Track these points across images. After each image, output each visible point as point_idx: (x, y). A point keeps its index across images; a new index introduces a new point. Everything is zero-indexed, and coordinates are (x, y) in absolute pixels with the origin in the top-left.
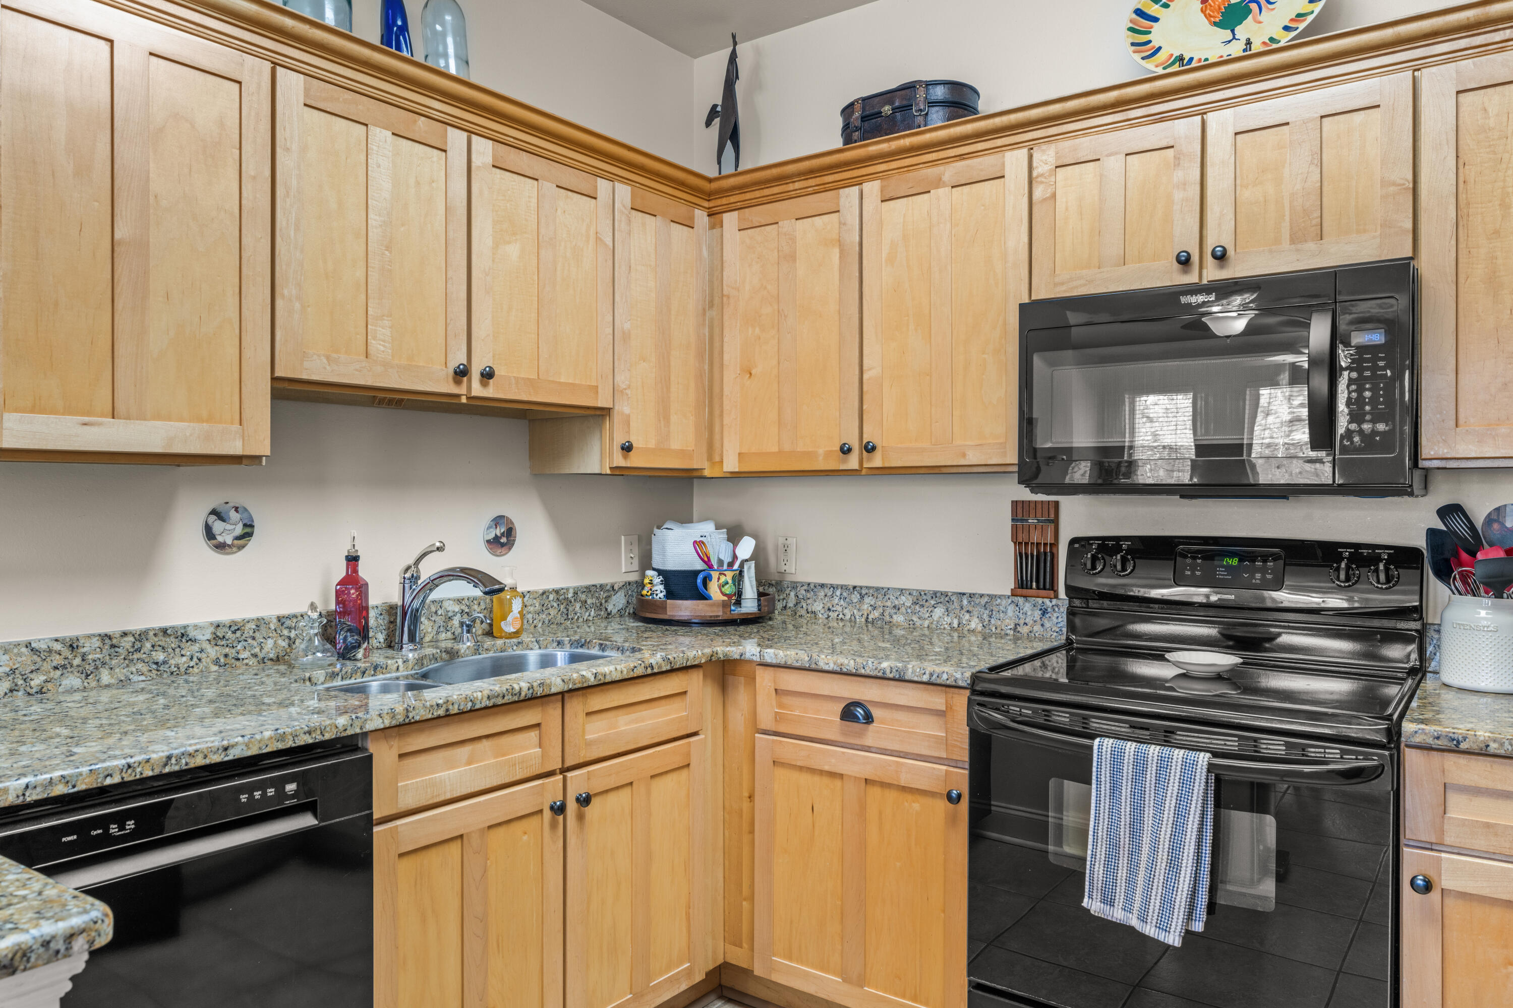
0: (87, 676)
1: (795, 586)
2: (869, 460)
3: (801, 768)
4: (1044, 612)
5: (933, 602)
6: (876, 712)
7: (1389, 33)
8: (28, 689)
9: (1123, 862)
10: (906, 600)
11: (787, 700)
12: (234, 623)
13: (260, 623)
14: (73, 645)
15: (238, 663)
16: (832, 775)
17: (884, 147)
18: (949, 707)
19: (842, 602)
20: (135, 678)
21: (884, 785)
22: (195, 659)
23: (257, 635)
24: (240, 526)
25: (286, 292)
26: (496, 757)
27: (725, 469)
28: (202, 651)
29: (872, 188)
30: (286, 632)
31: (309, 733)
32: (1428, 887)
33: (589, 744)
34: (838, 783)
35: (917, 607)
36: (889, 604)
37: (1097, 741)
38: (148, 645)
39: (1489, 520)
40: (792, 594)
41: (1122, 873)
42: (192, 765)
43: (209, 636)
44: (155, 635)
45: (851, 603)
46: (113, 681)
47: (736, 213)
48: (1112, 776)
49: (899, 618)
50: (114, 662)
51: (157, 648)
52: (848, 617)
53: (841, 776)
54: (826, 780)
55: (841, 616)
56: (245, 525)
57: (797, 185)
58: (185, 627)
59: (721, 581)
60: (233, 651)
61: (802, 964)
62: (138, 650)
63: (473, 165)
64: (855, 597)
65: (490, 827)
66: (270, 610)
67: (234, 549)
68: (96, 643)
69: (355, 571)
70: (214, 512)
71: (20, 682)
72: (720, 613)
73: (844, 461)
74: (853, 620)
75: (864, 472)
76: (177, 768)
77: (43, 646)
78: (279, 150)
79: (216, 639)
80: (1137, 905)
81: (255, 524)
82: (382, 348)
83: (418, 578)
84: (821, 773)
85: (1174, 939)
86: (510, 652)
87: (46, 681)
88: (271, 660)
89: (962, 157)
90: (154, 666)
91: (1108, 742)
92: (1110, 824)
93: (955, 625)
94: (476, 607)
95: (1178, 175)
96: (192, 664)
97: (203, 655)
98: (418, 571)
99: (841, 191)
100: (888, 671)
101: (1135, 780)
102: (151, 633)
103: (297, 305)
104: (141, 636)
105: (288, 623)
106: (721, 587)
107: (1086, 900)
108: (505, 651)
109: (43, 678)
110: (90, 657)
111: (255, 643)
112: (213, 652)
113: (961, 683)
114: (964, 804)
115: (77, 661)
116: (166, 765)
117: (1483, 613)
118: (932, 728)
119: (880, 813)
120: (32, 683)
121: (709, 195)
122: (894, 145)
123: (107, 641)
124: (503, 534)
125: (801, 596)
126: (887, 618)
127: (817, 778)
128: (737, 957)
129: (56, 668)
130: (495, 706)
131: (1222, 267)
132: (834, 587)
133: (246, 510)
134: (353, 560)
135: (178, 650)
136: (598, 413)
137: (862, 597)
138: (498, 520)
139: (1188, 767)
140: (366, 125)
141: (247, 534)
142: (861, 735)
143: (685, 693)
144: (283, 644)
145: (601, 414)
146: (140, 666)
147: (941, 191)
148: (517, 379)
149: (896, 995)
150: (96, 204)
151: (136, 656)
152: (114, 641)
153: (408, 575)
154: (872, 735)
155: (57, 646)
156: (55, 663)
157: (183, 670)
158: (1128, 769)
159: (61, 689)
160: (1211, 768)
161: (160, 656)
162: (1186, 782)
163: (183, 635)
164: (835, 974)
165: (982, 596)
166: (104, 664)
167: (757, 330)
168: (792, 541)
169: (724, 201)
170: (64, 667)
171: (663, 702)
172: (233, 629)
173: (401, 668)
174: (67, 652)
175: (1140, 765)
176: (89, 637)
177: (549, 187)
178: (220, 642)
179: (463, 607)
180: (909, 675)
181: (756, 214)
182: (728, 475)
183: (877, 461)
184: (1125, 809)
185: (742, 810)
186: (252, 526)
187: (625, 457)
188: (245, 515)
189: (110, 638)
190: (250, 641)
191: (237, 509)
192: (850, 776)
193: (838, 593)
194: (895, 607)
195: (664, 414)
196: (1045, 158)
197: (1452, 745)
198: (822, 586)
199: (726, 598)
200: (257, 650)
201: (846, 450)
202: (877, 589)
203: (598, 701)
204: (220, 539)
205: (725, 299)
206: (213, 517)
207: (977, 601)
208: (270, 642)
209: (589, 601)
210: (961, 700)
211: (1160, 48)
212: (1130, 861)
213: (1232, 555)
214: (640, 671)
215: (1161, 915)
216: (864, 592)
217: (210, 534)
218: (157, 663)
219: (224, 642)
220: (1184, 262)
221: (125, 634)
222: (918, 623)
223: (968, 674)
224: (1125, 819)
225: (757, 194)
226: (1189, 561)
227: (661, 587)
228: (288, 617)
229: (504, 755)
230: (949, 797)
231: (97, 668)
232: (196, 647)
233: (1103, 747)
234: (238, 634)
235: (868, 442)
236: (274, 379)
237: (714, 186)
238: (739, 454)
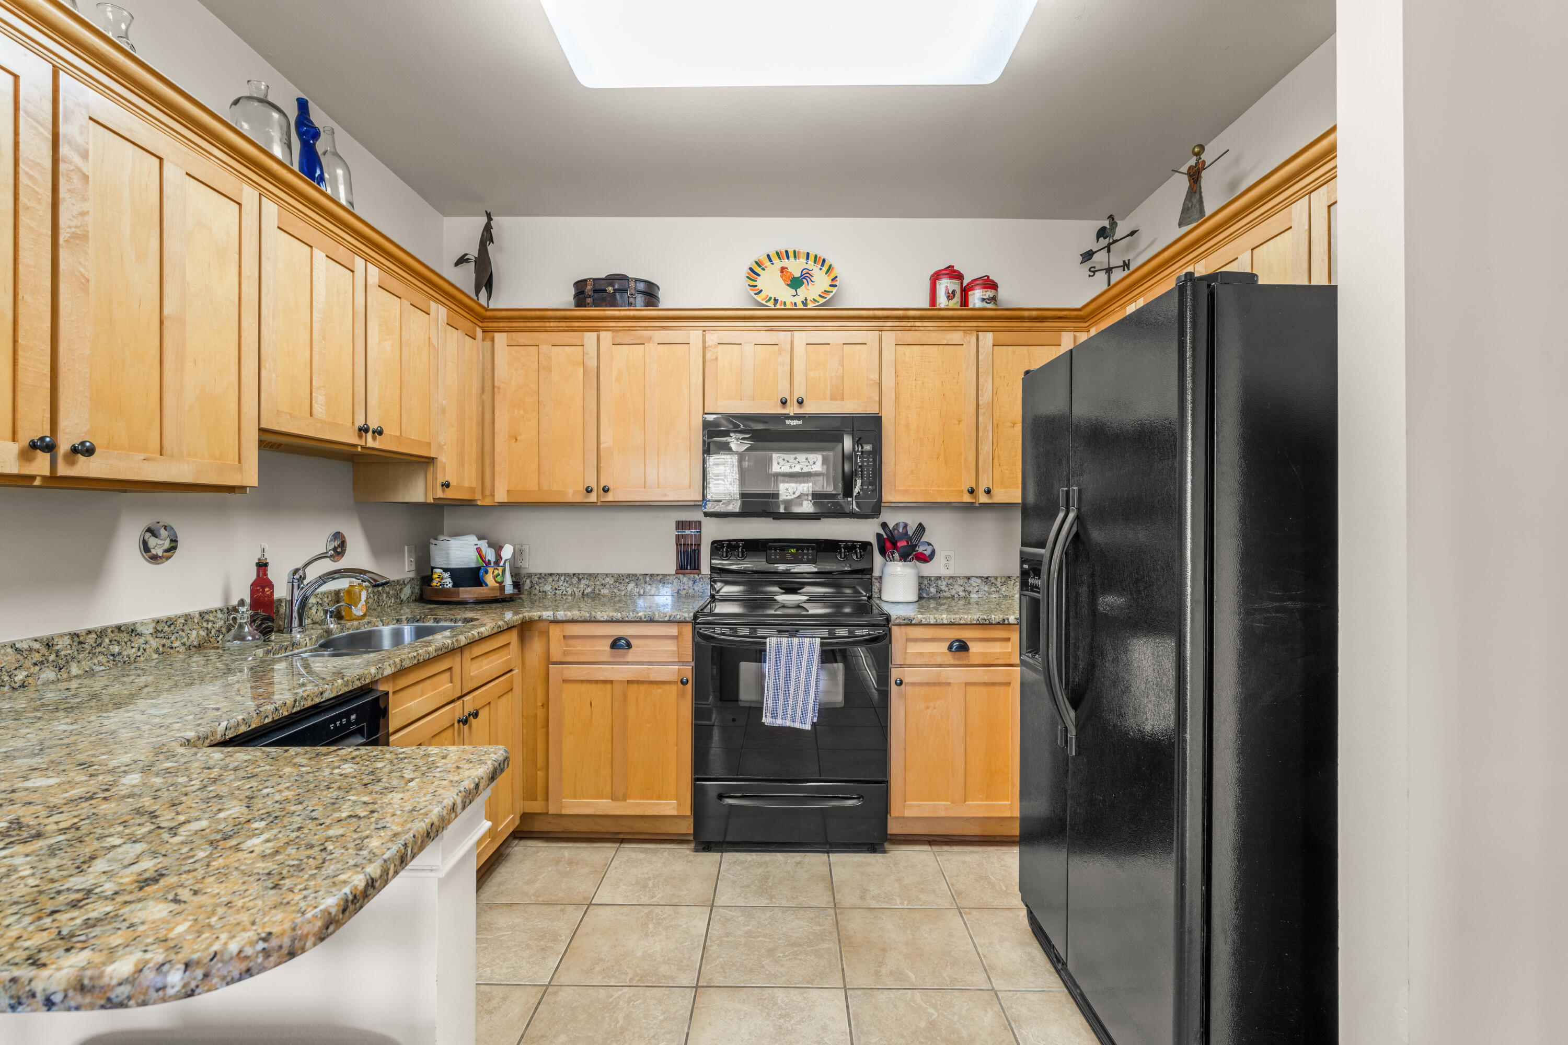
0: (61, 669)
1: (530, 576)
2: (604, 497)
3: (582, 682)
4: (694, 582)
5: (627, 580)
6: (633, 642)
7: (871, 313)
8: (13, 685)
9: (781, 697)
10: (610, 580)
11: (571, 642)
12: (170, 619)
13: (188, 618)
14: (49, 644)
15: (172, 651)
16: (604, 682)
17: (617, 313)
18: (680, 633)
19: (565, 584)
20: (97, 668)
21: (639, 682)
22: (141, 650)
23: (186, 628)
24: (168, 541)
25: (267, 365)
26: (433, 691)
27: (496, 500)
28: (146, 643)
29: (606, 336)
30: (205, 624)
31: (359, 679)
32: (901, 683)
33: (472, 678)
34: (609, 686)
35: (617, 584)
36: (598, 583)
37: (768, 640)
38: (107, 640)
40: (528, 581)
41: (781, 702)
43: (151, 631)
44: (112, 632)
45: (572, 584)
46: (80, 672)
47: (505, 334)
48: (776, 655)
49: (605, 591)
50: (81, 656)
51: (114, 642)
52: (570, 593)
53: (611, 682)
54: (600, 686)
55: (564, 592)
56: (172, 541)
57: (552, 324)
58: (134, 624)
59: (495, 574)
60: (169, 641)
61: (584, 798)
62: (100, 645)
63: (368, 284)
64: (575, 580)
65: (433, 737)
66: (194, 608)
67: (164, 560)
68: (67, 640)
69: (266, 574)
70: (149, 530)
71: (6, 678)
72: (498, 594)
73: (586, 497)
74: (573, 594)
75: (599, 504)
77: (25, 646)
78: (263, 258)
79: (156, 632)
80: (789, 716)
81: (179, 539)
82: (320, 410)
83: (304, 578)
84: (597, 682)
85: (808, 727)
86: (363, 630)
87: (27, 676)
88: (195, 647)
89: (663, 328)
90: (112, 658)
91: (774, 640)
92: (775, 679)
93: (642, 593)
94: (326, 599)
95: (780, 359)
96: (139, 654)
97: (148, 646)
98: (305, 574)
99: (585, 334)
100: (643, 617)
101: (787, 656)
102: (109, 630)
103: (274, 375)
104: (101, 633)
105: (207, 617)
106: (495, 577)
107: (764, 718)
108: (359, 629)
109: (25, 673)
110: (63, 653)
111: (184, 634)
112: (154, 643)
113: (688, 619)
114: (689, 686)
115: (52, 657)
117: (899, 569)
118: (671, 646)
119: (637, 699)
120: (16, 679)
121: (483, 319)
122: (623, 313)
123: (76, 639)
124: (339, 546)
125: (534, 582)
126: (597, 592)
127: (594, 686)
128: (536, 807)
129: (35, 664)
130: (438, 656)
131: (800, 407)
132: (559, 575)
133: (172, 528)
134: (262, 566)
135: (129, 643)
136: (427, 460)
137: (580, 580)
138: (337, 535)
139: (811, 646)
140: (311, 247)
141: (172, 549)
142: (623, 656)
143: (509, 644)
144: (203, 633)
145: (428, 462)
146: (101, 658)
147: (651, 345)
148: (390, 435)
149: (647, 799)
150: (150, 286)
151: (97, 650)
152: (81, 638)
153: (297, 576)
154: (631, 655)
155: (37, 646)
156: (34, 660)
157: (132, 659)
158: (784, 651)
159: (39, 683)
160: (822, 645)
161: (116, 649)
162: (811, 653)
163: (132, 631)
164: (607, 798)
165: (658, 575)
166: (73, 658)
167: (522, 412)
168: (526, 547)
169: (495, 324)
170: (42, 663)
171: (500, 650)
172: (168, 624)
173: (308, 644)
174: (44, 650)
175: (790, 648)
176: (62, 636)
177: (406, 304)
178: (160, 635)
179: (318, 600)
181: (522, 338)
182: (497, 504)
183: (610, 497)
184: (783, 670)
185: (536, 715)
186: (176, 541)
187: (443, 491)
188: (172, 532)
189: (78, 636)
190: (180, 633)
191: (165, 527)
192: (617, 681)
193: (562, 578)
194: (602, 585)
195: (461, 463)
196: (712, 338)
197: (909, 622)
198: (551, 575)
199: (498, 585)
200: (185, 640)
201: (589, 491)
202: (590, 575)
204: (154, 552)
205: (496, 389)
206: (148, 534)
207: (655, 578)
208: (194, 632)
209: (391, 592)
210: (688, 630)
211: (761, 291)
212: (784, 695)
213: (793, 547)
215: (802, 717)
216: (581, 577)
217: (146, 548)
218: (113, 655)
219: (162, 635)
220: (784, 403)
221: (89, 632)
222: (618, 593)
223: (692, 614)
224: (782, 676)
225: (522, 324)
226: (773, 551)
227: (450, 580)
228: (207, 613)
229: (436, 689)
230: (682, 682)
231: (67, 662)
232: (142, 640)
233: (772, 642)
234: (172, 627)
237: (489, 314)
238: (508, 491)
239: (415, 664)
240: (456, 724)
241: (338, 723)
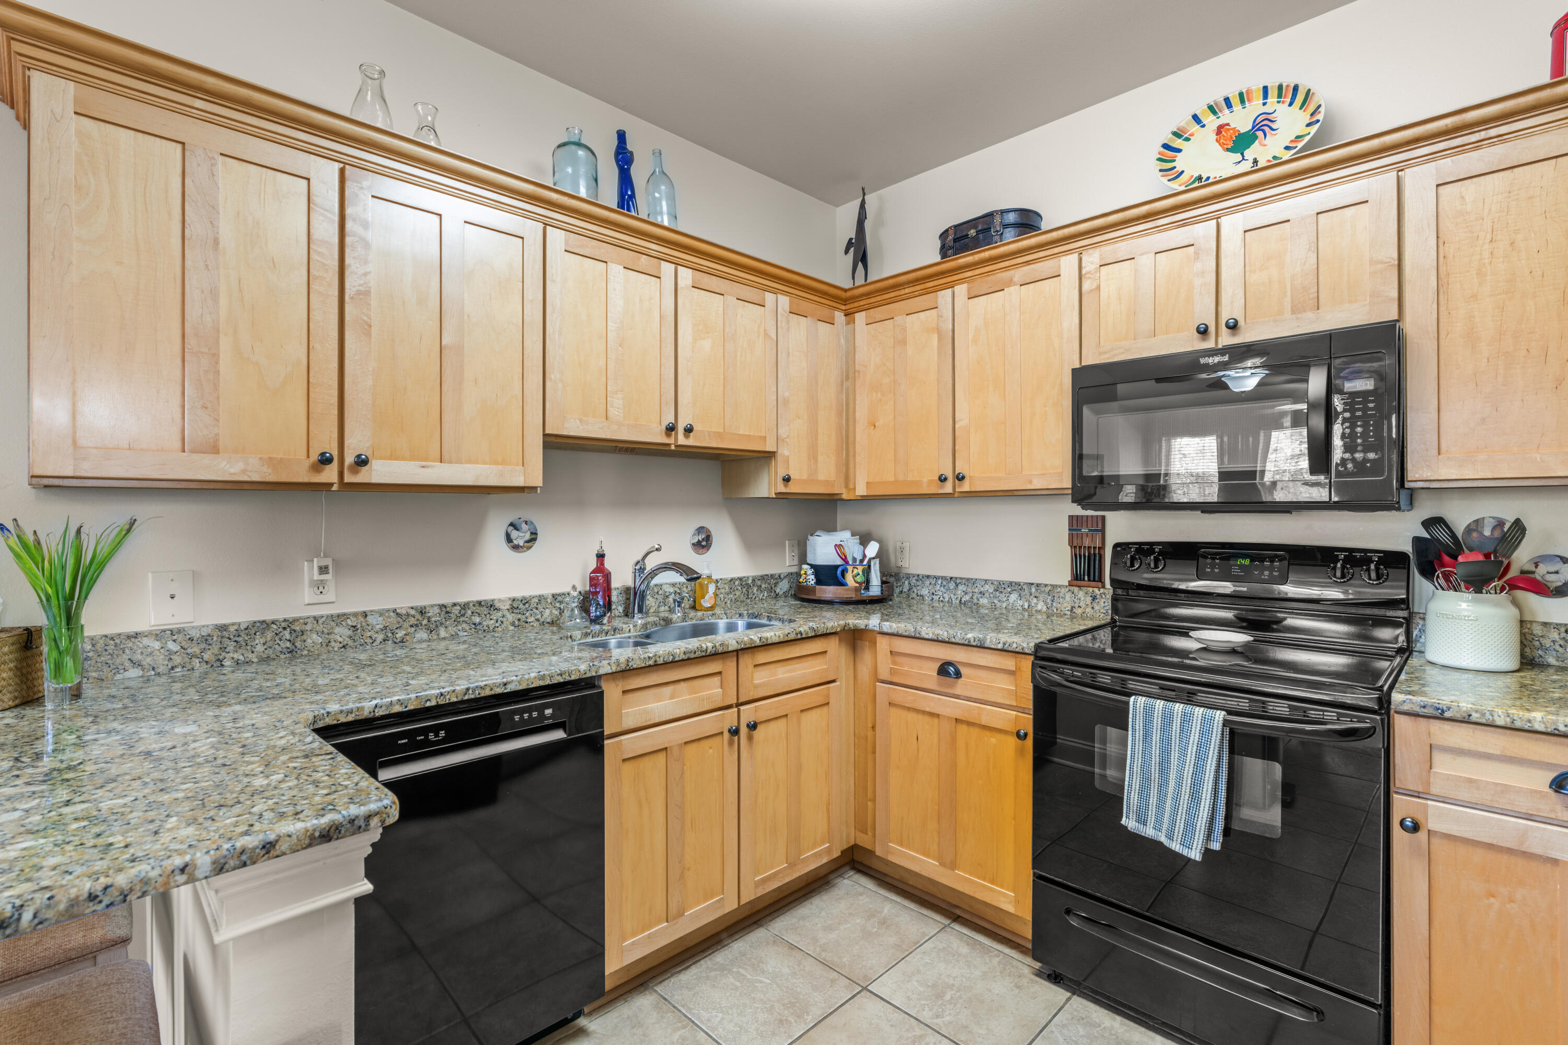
0: (431, 631)
1: (908, 576)
2: (960, 486)
3: (909, 709)
4: (1094, 598)
5: (1009, 590)
6: (963, 670)
7: (1375, 143)
8: (395, 640)
9: (1154, 792)
10: (989, 588)
11: (899, 659)
12: (524, 598)
13: (541, 598)
14: (422, 611)
15: (527, 625)
16: (932, 714)
17: (970, 259)
18: (1018, 668)
19: (942, 589)
20: (461, 634)
21: (970, 724)
22: (499, 622)
23: (539, 606)
24: (529, 533)
25: (553, 377)
26: (690, 695)
27: (857, 494)
28: (503, 616)
29: (961, 290)
30: (558, 605)
31: (561, 675)
32: (1416, 828)
33: (756, 687)
34: (936, 720)
35: (997, 593)
36: (976, 590)
37: (1132, 699)
38: (469, 612)
39: (1469, 530)
40: (907, 582)
41: (1153, 801)
42: (482, 695)
43: (508, 607)
44: (474, 605)
45: (949, 589)
46: (447, 635)
47: (864, 312)
48: (1145, 726)
49: (984, 601)
50: (448, 623)
51: (475, 614)
52: (947, 599)
53: (938, 716)
54: (927, 718)
55: (941, 599)
56: (532, 533)
57: (907, 291)
58: (493, 601)
59: (854, 573)
60: (524, 617)
61: (910, 850)
62: (463, 615)
63: (679, 287)
64: (952, 585)
65: (686, 743)
66: (548, 590)
67: (525, 549)
68: (437, 610)
69: (602, 564)
70: (512, 524)
71: (390, 635)
72: (854, 596)
73: (942, 487)
74: (950, 602)
75: (956, 495)
76: (473, 696)
77: (404, 612)
78: (548, 282)
79: (513, 609)
80: (1165, 826)
81: (539, 532)
82: (617, 413)
83: (644, 569)
84: (924, 713)
85: (1195, 854)
86: (707, 621)
87: (406, 635)
88: (548, 623)
89: (1028, 263)
90: (473, 626)
91: (1142, 700)
92: (1144, 762)
93: (1026, 607)
94: (685, 589)
95: (1198, 266)
96: (497, 625)
97: (504, 619)
98: (644, 564)
99: (939, 293)
100: (972, 640)
101: (1163, 729)
102: (471, 604)
103: (560, 385)
104: (465, 606)
105: (559, 598)
106: (854, 577)
107: (1124, 819)
108: (703, 620)
109: (404, 632)
110: (433, 619)
111: (537, 612)
112: (510, 617)
113: (1027, 651)
114: (1030, 742)
115: (425, 622)
116: (465, 694)
117: (1464, 605)
118: (1004, 683)
119: (967, 744)
120: (397, 636)
121: (845, 301)
122: (977, 257)
123: (444, 609)
124: (703, 540)
125: (912, 584)
126: (975, 601)
127: (920, 716)
128: (864, 841)
129: (412, 626)
130: (689, 659)
131: (1234, 335)
132: (936, 578)
133: (532, 523)
134: (601, 557)
135: (488, 615)
136: (766, 455)
137: (957, 585)
138: (700, 530)
139: (1206, 722)
140: (606, 262)
141: (533, 539)
142: (952, 686)
143: (826, 652)
144: (556, 612)
145: (769, 456)
146: (464, 625)
147: (1012, 289)
148: (709, 433)
149: (979, 878)
150: (430, 322)
151: (461, 619)
152: (448, 609)
153: (638, 567)
154: (960, 687)
155: (413, 612)
156: (411, 623)
157: (491, 629)
158: (1157, 721)
159: (415, 640)
160: (1226, 723)
161: (477, 620)
162: (1205, 733)
163: (491, 606)
164: (934, 859)
165: (1046, 585)
166: (442, 624)
167: (879, 395)
168: (906, 545)
169: (856, 304)
170: (417, 625)
171: (810, 658)
172: (523, 602)
173: (632, 631)
174: (418, 616)
175: (1167, 718)
176: (432, 606)
177: (731, 300)
178: (515, 611)
179: (676, 589)
180: (988, 644)
181: (878, 313)
182: (859, 498)
183: (966, 487)
184: (1155, 751)
185: (867, 736)
186: (536, 534)
187: (786, 486)
188: (532, 526)
189: (445, 607)
190: (534, 610)
191: (526, 522)
192: (944, 716)
193: (939, 582)
194: (981, 593)
195: (813, 456)
196: (1092, 259)
198: (928, 577)
199: (858, 585)
200: (539, 616)
201: (942, 479)
202: (968, 580)
203: (762, 657)
204: (516, 542)
205: (856, 374)
206: (511, 528)
207: (1043, 589)
208: (548, 611)
209: (763, 586)
210: (1027, 664)
211: (1183, 172)
212: (1159, 791)
213: (1245, 556)
214: (792, 636)
215: (1184, 835)
216: (958, 581)
217: (509, 539)
218: (475, 624)
219: (517, 611)
220: (1203, 332)
221: (455, 605)
222: (998, 604)
223: (1032, 644)
224: (1155, 759)
225: (879, 298)
226: (1209, 561)
227: (813, 577)
228: (559, 595)
229: (696, 693)
230: (1018, 735)
231: (437, 627)
232: (500, 614)
233: (1137, 703)
234: (527, 605)
235: (959, 473)
236: (545, 435)
237: (849, 294)
238: (867, 483)
239: (650, 666)
240: (726, 735)
241: (526, 716)
